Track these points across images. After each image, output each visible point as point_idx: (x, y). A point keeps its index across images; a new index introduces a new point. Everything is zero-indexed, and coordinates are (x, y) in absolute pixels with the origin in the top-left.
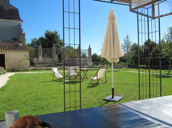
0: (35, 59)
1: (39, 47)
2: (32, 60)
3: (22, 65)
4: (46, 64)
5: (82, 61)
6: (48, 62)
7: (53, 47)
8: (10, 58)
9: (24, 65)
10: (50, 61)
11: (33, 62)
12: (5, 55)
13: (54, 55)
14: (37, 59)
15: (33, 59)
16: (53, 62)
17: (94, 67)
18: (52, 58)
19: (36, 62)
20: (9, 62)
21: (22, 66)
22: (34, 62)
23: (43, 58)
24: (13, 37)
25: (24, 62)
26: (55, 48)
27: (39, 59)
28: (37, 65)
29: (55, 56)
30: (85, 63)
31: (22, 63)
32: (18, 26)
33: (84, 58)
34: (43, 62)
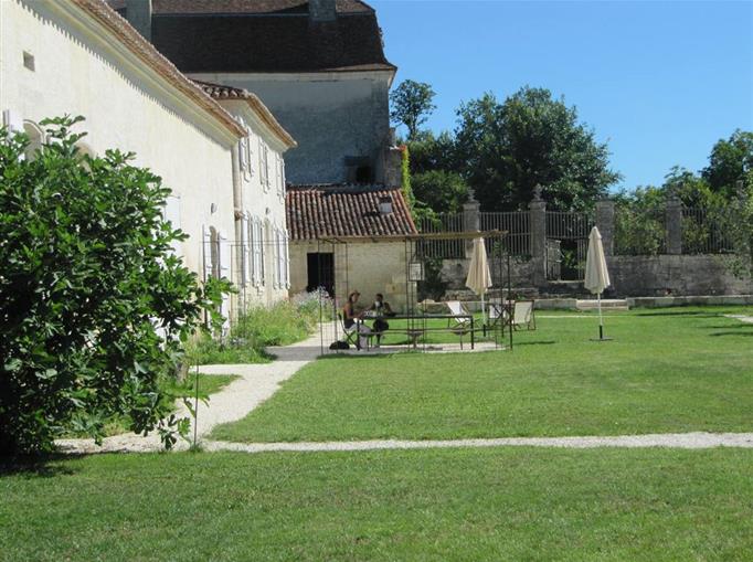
0: (447, 264)
1: (465, 206)
2: (434, 268)
3: (391, 291)
4: (498, 286)
5: (691, 271)
7: (533, 205)
9: (398, 294)
10: (517, 270)
11: (440, 279)
13: (538, 242)
14: (456, 262)
15: (441, 266)
16: (530, 277)
17: (710, 302)
18: (529, 258)
19: (451, 275)
21: (390, 296)
22: (444, 279)
24: (354, 153)
25: (398, 281)
26: (544, 210)
27: (463, 263)
28: (457, 292)
29: (542, 246)
30: (709, 281)
31: (391, 283)
32: (375, 99)
33: (704, 257)
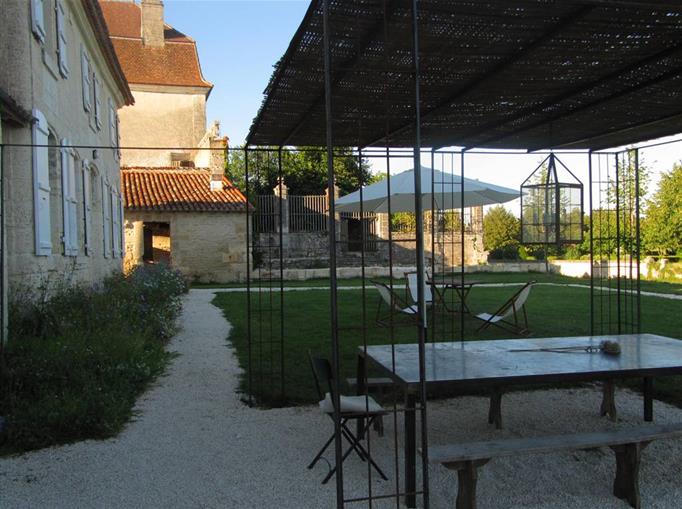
0: (262, 237)
3: (228, 260)
4: (302, 256)
6: (312, 247)
8: (186, 238)
9: (235, 262)
10: (318, 243)
11: (256, 250)
12: (172, 225)
15: (257, 239)
18: (326, 233)
19: (265, 247)
20: (182, 252)
21: (227, 265)
22: (259, 250)
23: (290, 232)
25: (232, 251)
27: (276, 237)
28: (272, 261)
31: (228, 252)
34: (293, 250)
